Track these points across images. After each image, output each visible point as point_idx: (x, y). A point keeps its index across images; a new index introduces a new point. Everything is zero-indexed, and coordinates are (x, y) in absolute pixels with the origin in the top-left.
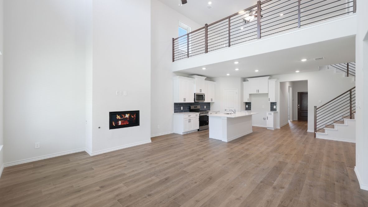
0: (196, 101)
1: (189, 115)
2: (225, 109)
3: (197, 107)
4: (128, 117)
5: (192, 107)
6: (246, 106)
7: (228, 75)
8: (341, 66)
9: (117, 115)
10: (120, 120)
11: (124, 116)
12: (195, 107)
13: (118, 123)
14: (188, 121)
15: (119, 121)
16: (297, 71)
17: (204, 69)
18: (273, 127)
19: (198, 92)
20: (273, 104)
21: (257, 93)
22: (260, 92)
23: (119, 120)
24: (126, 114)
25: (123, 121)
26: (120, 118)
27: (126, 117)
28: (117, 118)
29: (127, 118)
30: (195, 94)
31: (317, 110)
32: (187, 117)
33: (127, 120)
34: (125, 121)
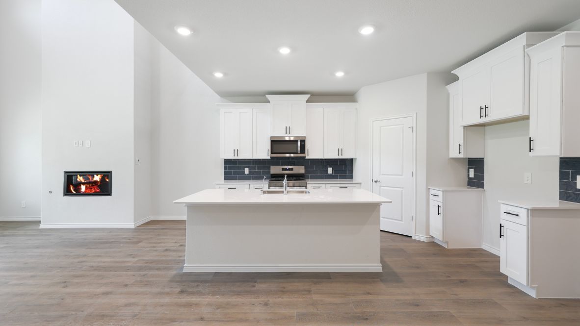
3: (291, 169)
4: (99, 180)
5: (276, 170)
9: (78, 176)
10: (84, 184)
11: (90, 178)
12: (285, 170)
13: (80, 189)
15: (82, 186)
19: (279, 134)
23: (81, 183)
24: (95, 176)
25: (88, 186)
26: (83, 181)
27: (95, 179)
28: (78, 180)
29: (96, 182)
33: (96, 185)
34: (94, 186)
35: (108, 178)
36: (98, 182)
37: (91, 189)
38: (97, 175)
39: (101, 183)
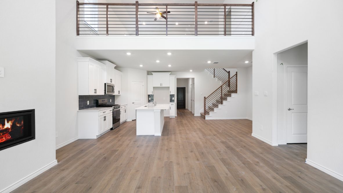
0: (106, 93)
1: (104, 111)
2: (133, 102)
3: (104, 101)
4: (9, 127)
5: (100, 102)
6: (149, 98)
7: (141, 66)
8: (220, 70)
11: (1, 126)
12: (103, 101)
14: (103, 119)
16: (191, 71)
17: (129, 54)
18: (174, 115)
19: (108, 82)
20: (172, 96)
21: (160, 86)
22: (163, 86)
24: (6, 123)
27: (5, 127)
29: (7, 129)
30: (105, 84)
31: (206, 100)
32: (102, 114)
33: (7, 132)
34: (5, 134)
35: (18, 124)
36: (9, 129)
37: (3, 138)
38: (8, 122)
39: (11, 129)
